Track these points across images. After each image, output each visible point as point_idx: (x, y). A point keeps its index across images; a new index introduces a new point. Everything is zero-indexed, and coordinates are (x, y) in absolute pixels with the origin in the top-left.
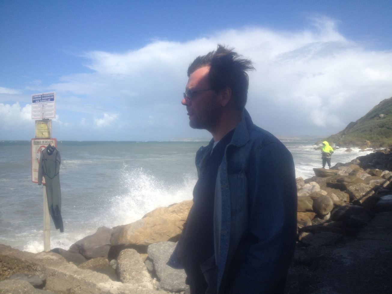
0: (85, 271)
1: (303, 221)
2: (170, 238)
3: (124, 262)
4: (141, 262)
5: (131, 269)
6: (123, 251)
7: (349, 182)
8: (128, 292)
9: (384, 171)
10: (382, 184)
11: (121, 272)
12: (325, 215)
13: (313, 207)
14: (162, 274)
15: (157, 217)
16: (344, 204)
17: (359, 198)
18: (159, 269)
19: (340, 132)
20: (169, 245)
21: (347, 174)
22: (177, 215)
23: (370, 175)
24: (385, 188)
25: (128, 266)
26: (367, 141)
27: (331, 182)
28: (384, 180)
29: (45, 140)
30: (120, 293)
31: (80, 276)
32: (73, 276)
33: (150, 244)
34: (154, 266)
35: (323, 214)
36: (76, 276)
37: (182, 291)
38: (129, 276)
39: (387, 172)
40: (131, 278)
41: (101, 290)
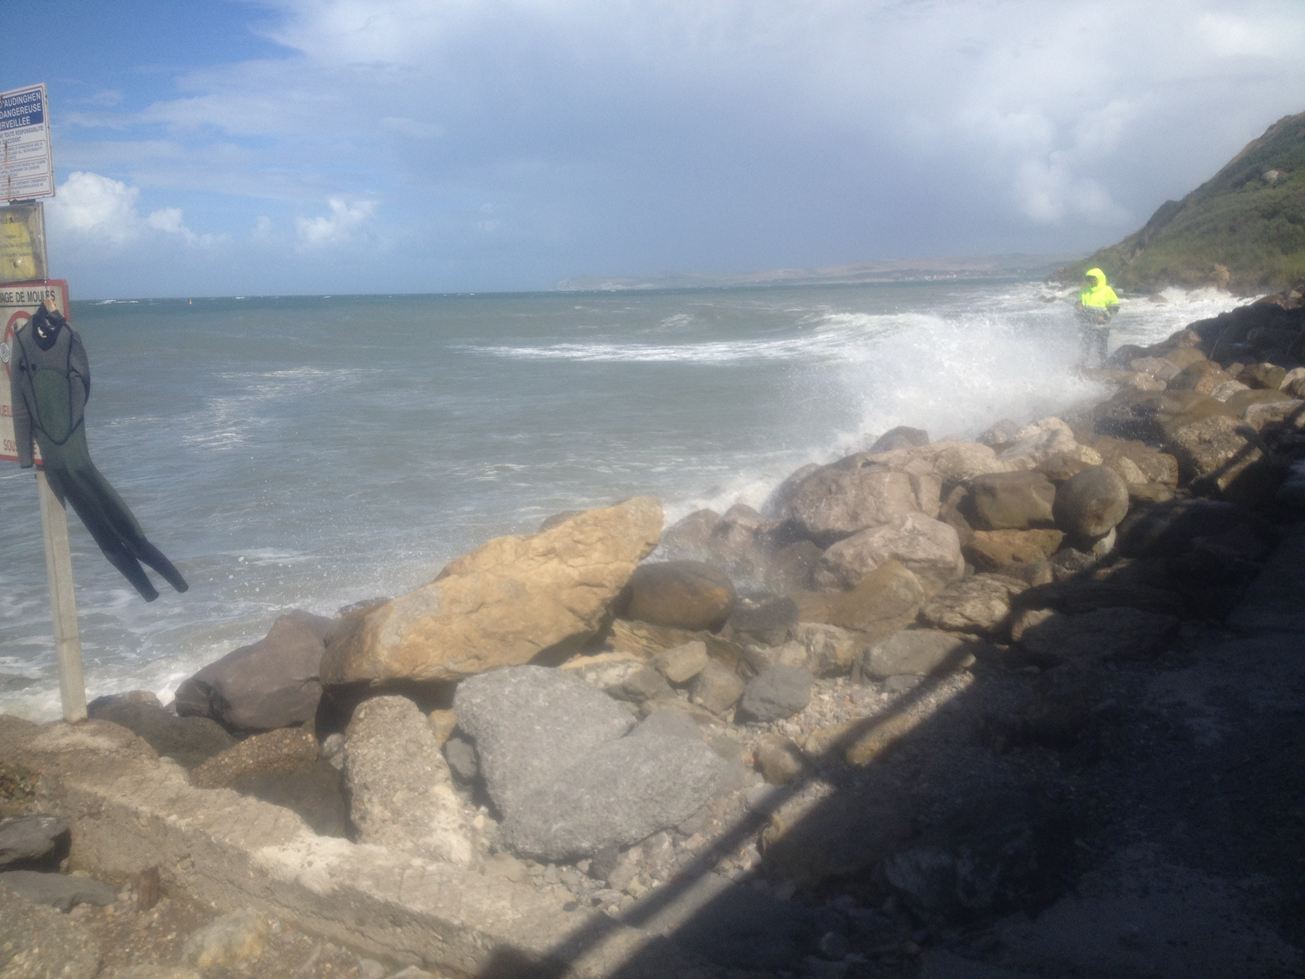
0: (212, 795)
1: (1020, 563)
2: (540, 649)
3: (366, 751)
4: (429, 751)
5: (392, 779)
6: (365, 704)
7: (1178, 415)
8: (370, 883)
9: (1292, 371)
10: (1290, 420)
11: (354, 791)
12: (1098, 538)
13: (1056, 509)
14: (509, 795)
15: (490, 577)
16: (1164, 496)
17: (1214, 469)
18: (497, 776)
19: (1126, 241)
20: (535, 678)
21: (1163, 386)
22: (564, 566)
23: (1245, 387)
24: (1302, 431)
25: (380, 765)
26: (1217, 266)
27: (1110, 416)
28: (1300, 402)
29: (26, 290)
30: (336, 888)
31: (188, 820)
32: (163, 819)
33: (461, 677)
34: (477, 759)
35: (1092, 535)
36: (174, 817)
37: (585, 856)
38: (381, 808)
39: (1301, 373)
40: (388, 814)
41: (269, 876)
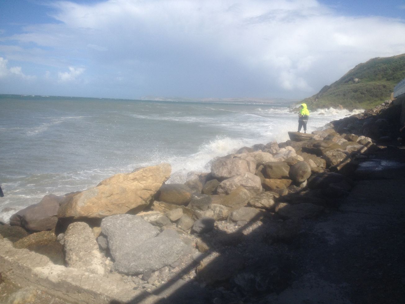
0: (21, 250)
1: (278, 189)
2: (130, 209)
3: (71, 239)
4: (92, 239)
5: (79, 248)
6: (72, 224)
7: (326, 148)
8: (71, 280)
9: (360, 137)
10: (359, 151)
11: (67, 251)
12: (302, 183)
13: (290, 173)
14: (117, 254)
15: (115, 186)
16: (322, 171)
17: (336, 164)
18: (114, 248)
19: (314, 96)
20: (128, 218)
21: (322, 139)
22: (139, 184)
23: (346, 141)
24: (362, 154)
25: (76, 243)
26: (339, 105)
27: (307, 147)
28: (362, 146)
30: (60, 281)
31: (12, 258)
32: (4, 258)
33: (104, 217)
34: (108, 243)
35: (300, 181)
36: (7, 257)
37: (141, 274)
38: (75, 257)
39: (363, 137)
40: (78, 259)
41: (38, 277)
